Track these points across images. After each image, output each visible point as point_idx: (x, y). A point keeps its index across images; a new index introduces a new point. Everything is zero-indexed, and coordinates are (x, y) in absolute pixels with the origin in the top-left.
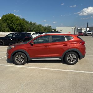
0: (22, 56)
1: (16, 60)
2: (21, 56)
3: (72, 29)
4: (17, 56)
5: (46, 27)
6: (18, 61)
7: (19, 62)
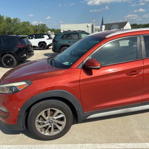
0: (58, 111)
1: (38, 128)
2: (54, 111)
3: (88, 26)
4: (42, 113)
5: (36, 26)
6: (45, 128)
7: (50, 129)
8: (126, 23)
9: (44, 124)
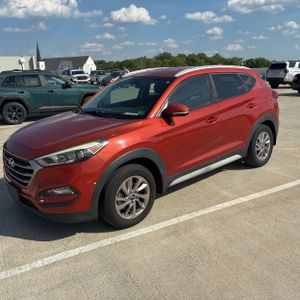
8: (86, 58)
9: (123, 202)
